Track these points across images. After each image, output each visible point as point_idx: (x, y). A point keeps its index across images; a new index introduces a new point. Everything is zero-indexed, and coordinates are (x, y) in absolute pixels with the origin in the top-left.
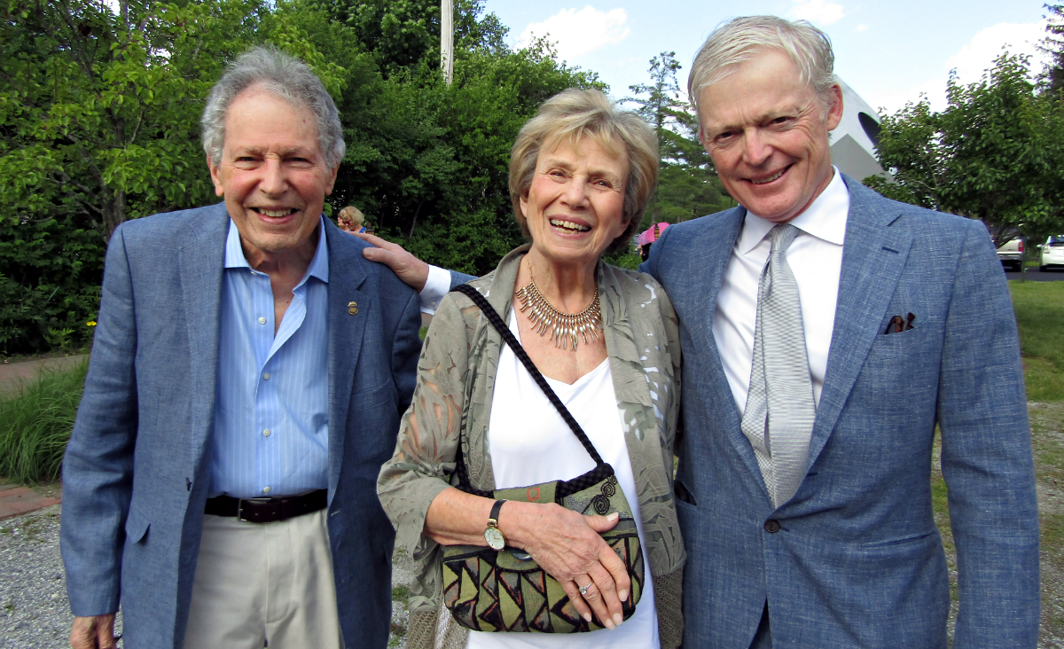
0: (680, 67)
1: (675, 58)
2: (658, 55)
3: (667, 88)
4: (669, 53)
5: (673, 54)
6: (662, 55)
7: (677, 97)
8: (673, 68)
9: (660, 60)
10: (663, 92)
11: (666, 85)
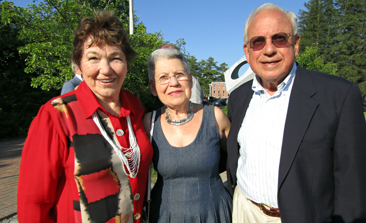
0: (186, 44)
1: (184, 40)
2: (179, 39)
3: (182, 50)
4: (182, 39)
5: (183, 39)
6: (180, 39)
7: (185, 53)
8: (184, 44)
9: (179, 41)
10: (180, 51)
11: (181, 49)
